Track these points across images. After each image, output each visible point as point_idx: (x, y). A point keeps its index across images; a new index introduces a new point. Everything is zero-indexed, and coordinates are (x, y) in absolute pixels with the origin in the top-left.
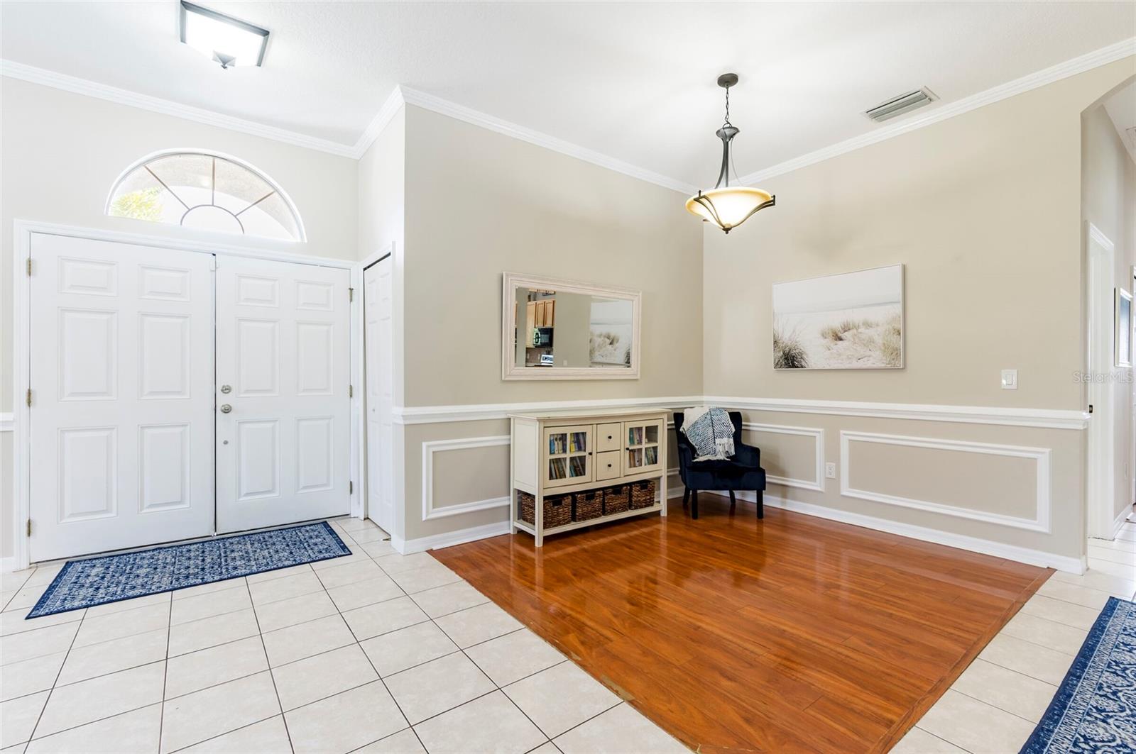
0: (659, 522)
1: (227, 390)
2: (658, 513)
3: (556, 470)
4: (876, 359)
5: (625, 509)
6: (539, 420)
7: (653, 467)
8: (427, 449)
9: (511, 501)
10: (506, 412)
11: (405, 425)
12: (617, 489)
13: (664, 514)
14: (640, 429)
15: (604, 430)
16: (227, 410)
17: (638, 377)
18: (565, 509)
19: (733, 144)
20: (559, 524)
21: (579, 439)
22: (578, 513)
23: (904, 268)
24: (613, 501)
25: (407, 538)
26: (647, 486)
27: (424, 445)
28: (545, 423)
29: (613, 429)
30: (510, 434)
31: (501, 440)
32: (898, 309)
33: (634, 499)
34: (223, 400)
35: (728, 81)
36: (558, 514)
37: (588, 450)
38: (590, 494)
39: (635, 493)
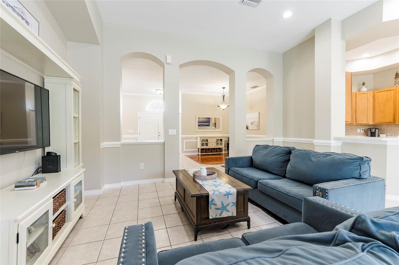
0: (223, 155)
1: (160, 133)
2: (223, 154)
3: (203, 145)
4: (256, 128)
5: (215, 152)
6: (200, 137)
7: (222, 146)
8: (185, 141)
9: (197, 150)
10: (196, 136)
11: (182, 138)
12: (214, 149)
13: (224, 154)
14: (219, 139)
15: (211, 139)
16: (160, 136)
17: (222, 131)
18: (204, 151)
19: (225, 97)
20: (203, 153)
21: (207, 140)
22: (207, 151)
23: (259, 113)
24: (213, 151)
25: (182, 153)
26: (220, 149)
27: (184, 140)
28: (201, 137)
29: (213, 139)
30: (197, 139)
31: (196, 140)
32: (258, 119)
33: (217, 151)
34: (159, 134)
35: (224, 88)
36: (203, 151)
37: (208, 142)
38: (209, 149)
39: (218, 150)
